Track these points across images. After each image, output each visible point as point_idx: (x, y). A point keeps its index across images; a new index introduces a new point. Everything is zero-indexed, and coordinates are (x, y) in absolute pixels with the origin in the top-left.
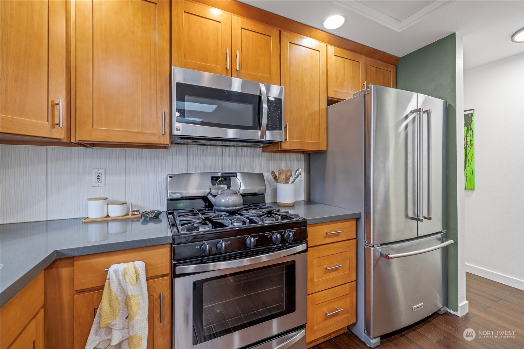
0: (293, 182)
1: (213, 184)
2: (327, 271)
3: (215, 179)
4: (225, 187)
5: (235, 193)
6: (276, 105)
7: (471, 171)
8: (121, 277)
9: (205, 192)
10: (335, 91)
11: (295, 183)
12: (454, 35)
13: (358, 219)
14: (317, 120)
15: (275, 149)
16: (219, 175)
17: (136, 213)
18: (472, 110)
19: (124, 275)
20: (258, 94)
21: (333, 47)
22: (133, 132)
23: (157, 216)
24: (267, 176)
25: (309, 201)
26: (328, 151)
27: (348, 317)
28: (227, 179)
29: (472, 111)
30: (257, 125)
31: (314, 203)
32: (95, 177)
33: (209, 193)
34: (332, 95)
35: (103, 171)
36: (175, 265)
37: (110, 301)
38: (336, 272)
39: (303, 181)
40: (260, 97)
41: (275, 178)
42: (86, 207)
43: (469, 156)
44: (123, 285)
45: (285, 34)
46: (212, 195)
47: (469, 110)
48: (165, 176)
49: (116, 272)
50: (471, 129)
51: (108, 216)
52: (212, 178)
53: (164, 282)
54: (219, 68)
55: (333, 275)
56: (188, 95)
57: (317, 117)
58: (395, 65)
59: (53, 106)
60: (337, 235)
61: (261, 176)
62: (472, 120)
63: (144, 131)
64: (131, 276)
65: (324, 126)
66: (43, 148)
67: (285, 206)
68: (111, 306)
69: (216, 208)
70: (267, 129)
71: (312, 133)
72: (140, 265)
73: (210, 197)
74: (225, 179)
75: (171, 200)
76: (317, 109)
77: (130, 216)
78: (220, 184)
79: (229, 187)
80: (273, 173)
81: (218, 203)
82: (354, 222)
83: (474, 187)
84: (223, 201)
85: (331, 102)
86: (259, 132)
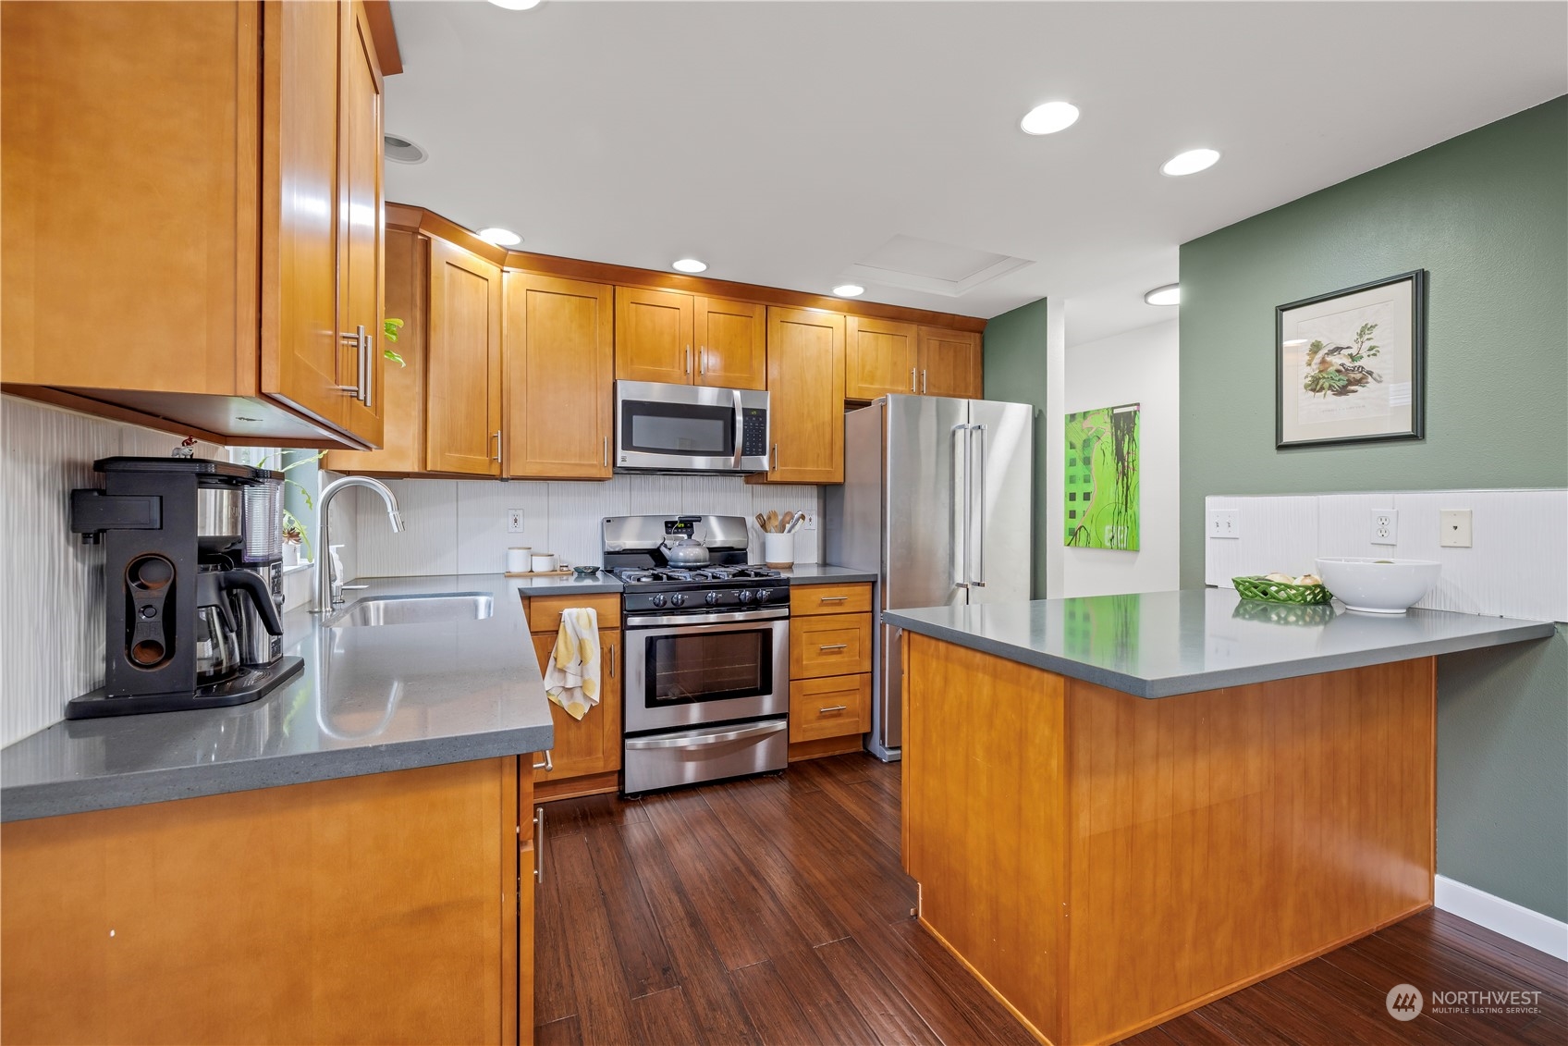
0: (789, 531)
1: (667, 533)
2: (823, 652)
3: (670, 526)
4: (685, 536)
5: (699, 545)
6: (756, 419)
7: (1133, 516)
8: (575, 621)
9: (655, 544)
10: (860, 388)
11: (793, 531)
12: (1044, 300)
13: (874, 583)
14: (828, 436)
15: (760, 481)
16: (677, 519)
17: (565, 569)
18: (1135, 404)
19: (578, 618)
20: (731, 406)
21: (856, 319)
22: (569, 464)
23: (593, 572)
24: (751, 521)
25: (825, 563)
26: (846, 483)
27: (858, 721)
28: (687, 525)
29: (1135, 408)
30: (729, 449)
31: (830, 565)
32: (511, 520)
33: (662, 544)
34: (853, 395)
35: (520, 512)
36: (627, 616)
37: (566, 643)
38: (839, 656)
39: (816, 531)
40: (733, 410)
41: (763, 526)
42: (506, 557)
43: (1131, 489)
44: (577, 629)
45: (774, 310)
46: (666, 546)
47: (1131, 405)
48: (600, 520)
49: (570, 615)
50: (1134, 440)
51: (531, 571)
52: (666, 523)
53: (614, 635)
54: (677, 372)
55: (833, 659)
56: (637, 414)
57: (828, 430)
58: (982, 333)
59: (491, 439)
60: (840, 603)
61: (742, 521)
62: (1135, 424)
63: (582, 462)
64: (584, 621)
65: (839, 443)
66: (453, 482)
67: (777, 566)
68: (567, 648)
69: (671, 563)
70: (744, 453)
71: (818, 455)
72: (592, 612)
73: (663, 549)
74: (685, 525)
75: (609, 553)
76: (827, 417)
77: (558, 572)
78: (678, 533)
79: (690, 536)
80: (760, 517)
81: (674, 557)
82: (868, 588)
83: (1138, 545)
84: (681, 554)
85: (851, 405)
86: (733, 459)
